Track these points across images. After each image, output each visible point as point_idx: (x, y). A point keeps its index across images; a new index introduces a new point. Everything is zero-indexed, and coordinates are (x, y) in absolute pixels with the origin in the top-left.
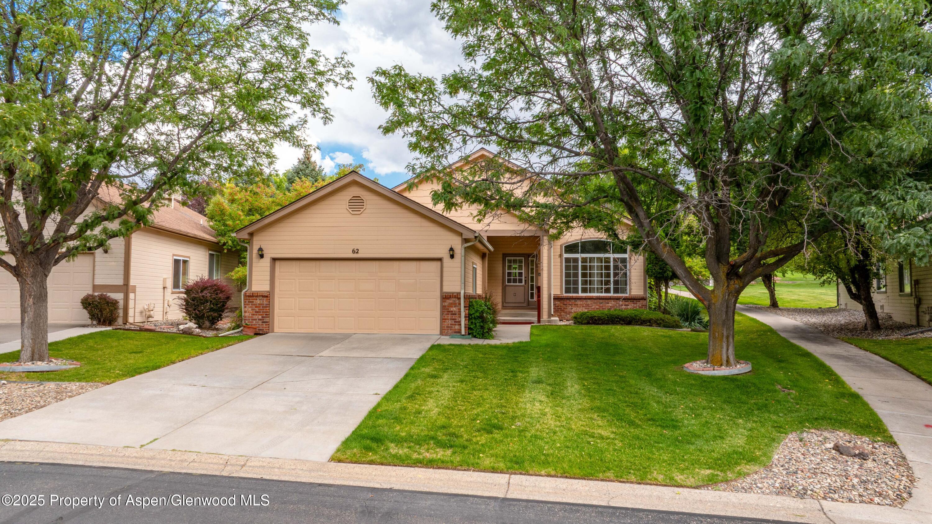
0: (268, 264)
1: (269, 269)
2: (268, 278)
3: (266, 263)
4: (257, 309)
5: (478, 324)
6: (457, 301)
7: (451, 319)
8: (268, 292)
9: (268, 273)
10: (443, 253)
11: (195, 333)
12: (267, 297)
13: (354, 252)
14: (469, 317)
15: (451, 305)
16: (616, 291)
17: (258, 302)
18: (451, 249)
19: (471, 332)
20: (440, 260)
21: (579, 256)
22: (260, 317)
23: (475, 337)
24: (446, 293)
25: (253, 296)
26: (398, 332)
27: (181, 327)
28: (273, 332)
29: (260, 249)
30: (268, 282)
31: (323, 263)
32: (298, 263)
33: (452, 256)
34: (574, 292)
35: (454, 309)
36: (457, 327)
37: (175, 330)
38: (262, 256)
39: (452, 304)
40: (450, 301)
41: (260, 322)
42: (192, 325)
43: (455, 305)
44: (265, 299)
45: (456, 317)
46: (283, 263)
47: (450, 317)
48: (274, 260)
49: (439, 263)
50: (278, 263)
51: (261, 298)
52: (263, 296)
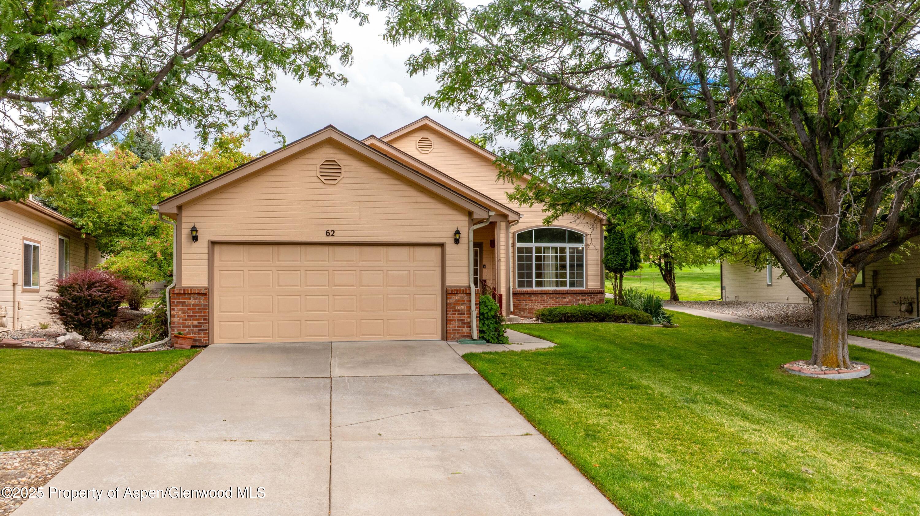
0: (206, 250)
1: (206, 256)
2: (206, 268)
3: (202, 247)
4: (191, 312)
5: (491, 326)
6: (466, 298)
7: (458, 320)
8: (206, 288)
9: (206, 263)
10: (446, 237)
11: (83, 348)
12: (205, 294)
13: (328, 234)
14: (481, 316)
15: (457, 302)
16: (572, 285)
17: (192, 302)
18: (457, 232)
19: (484, 337)
20: (442, 245)
21: (534, 245)
22: (196, 323)
23: (488, 341)
24: (451, 287)
25: (184, 294)
26: (387, 338)
27: (61, 339)
28: (213, 343)
29: (194, 229)
30: (206, 275)
31: (282, 249)
32: (247, 248)
33: (457, 241)
34: (527, 286)
35: (462, 307)
36: (466, 330)
37: (51, 344)
38: (195, 239)
39: (459, 301)
40: (457, 297)
41: (196, 330)
42: (74, 336)
43: (462, 302)
44: (202, 297)
45: (465, 317)
46: (225, 248)
47: (456, 317)
48: (213, 243)
49: (439, 250)
50: (217, 248)
51: (196, 296)
52: (199, 294)
